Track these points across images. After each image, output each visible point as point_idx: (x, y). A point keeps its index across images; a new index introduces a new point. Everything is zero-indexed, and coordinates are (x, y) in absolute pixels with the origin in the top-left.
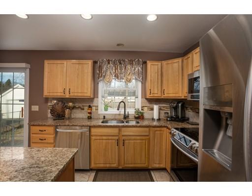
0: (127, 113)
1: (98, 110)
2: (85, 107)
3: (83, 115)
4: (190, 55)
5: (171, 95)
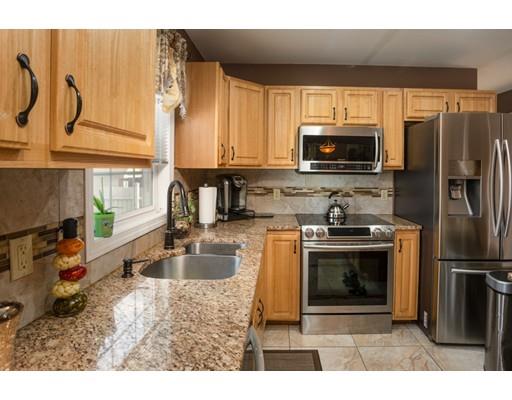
4: (292, 92)
5: (245, 162)
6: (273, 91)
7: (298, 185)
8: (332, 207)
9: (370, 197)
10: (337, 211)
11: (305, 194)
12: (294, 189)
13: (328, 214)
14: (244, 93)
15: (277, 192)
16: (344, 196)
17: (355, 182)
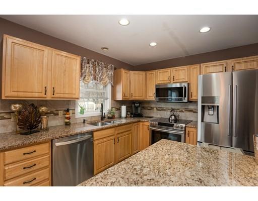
0: (103, 114)
1: (74, 113)
2: (59, 111)
3: (58, 121)
4: (154, 72)
5: (137, 98)
6: (148, 73)
7: (162, 107)
8: (172, 115)
9: (192, 113)
10: (173, 117)
11: (165, 110)
12: (161, 108)
13: (169, 118)
14: (137, 75)
15: (155, 109)
16: (180, 112)
17: (185, 106)
